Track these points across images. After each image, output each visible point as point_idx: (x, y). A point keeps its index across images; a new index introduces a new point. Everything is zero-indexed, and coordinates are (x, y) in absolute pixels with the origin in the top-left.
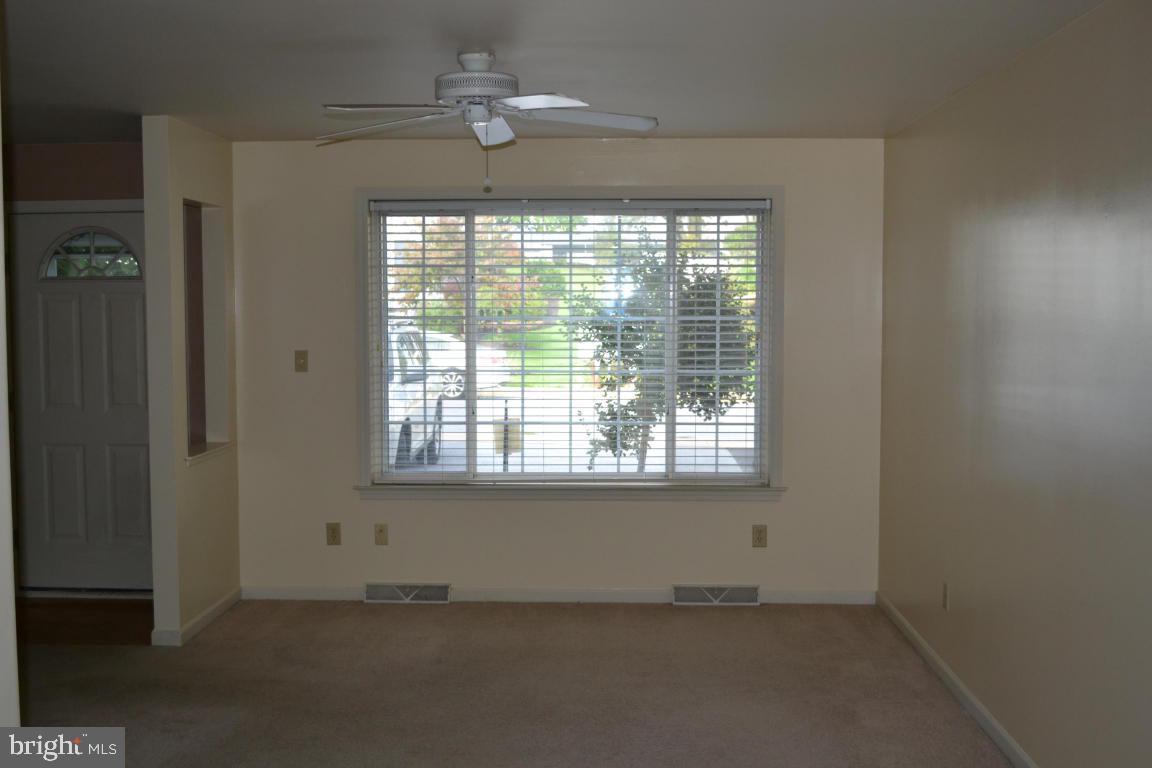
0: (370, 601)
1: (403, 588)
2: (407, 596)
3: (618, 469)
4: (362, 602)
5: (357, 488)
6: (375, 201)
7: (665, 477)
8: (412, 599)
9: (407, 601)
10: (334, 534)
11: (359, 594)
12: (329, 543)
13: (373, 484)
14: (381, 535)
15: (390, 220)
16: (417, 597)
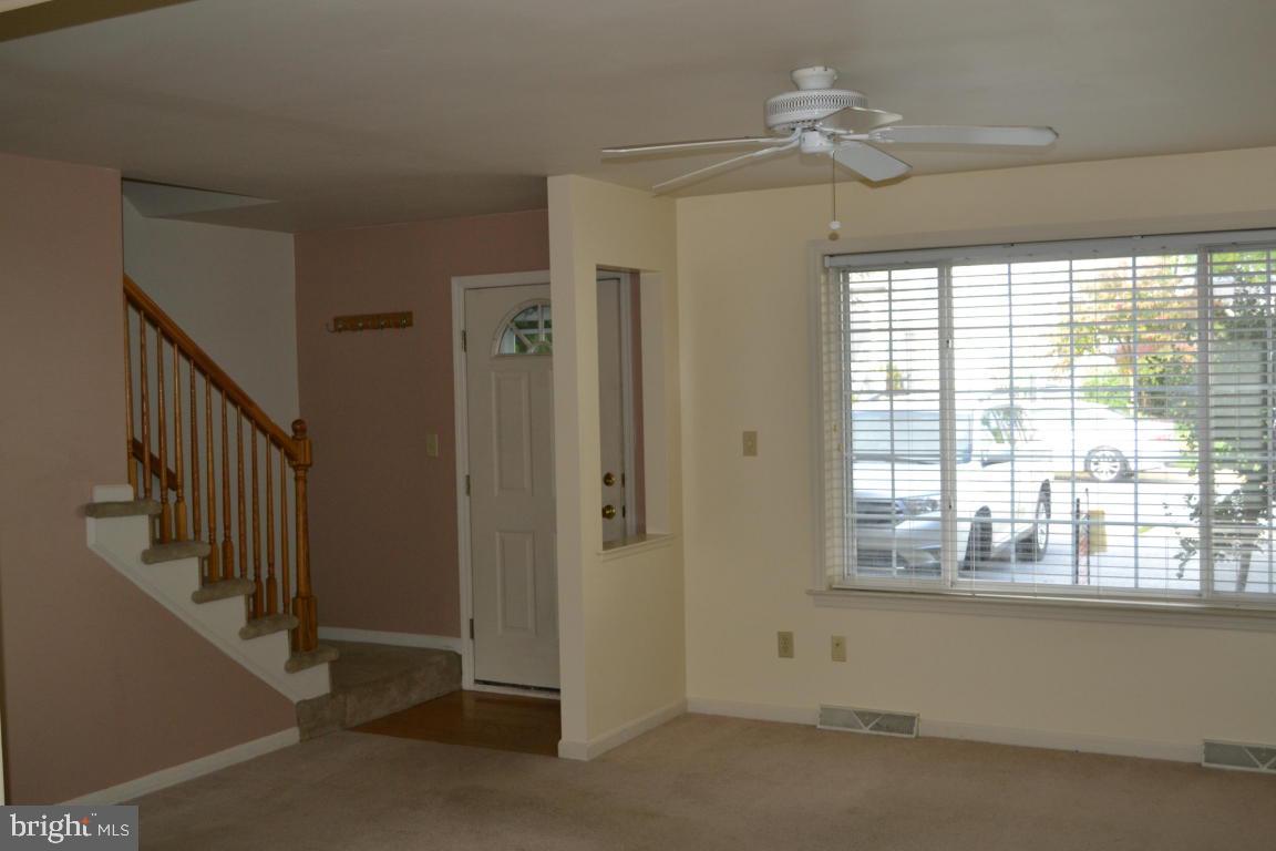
0: (822, 727)
1: (862, 714)
2: (866, 725)
3: (1136, 584)
4: (815, 727)
5: (810, 593)
6: (831, 256)
7: (1197, 597)
8: (871, 729)
9: (866, 730)
10: (786, 645)
11: (810, 718)
12: (781, 656)
13: (831, 589)
14: (838, 649)
15: (854, 277)
16: (878, 727)
